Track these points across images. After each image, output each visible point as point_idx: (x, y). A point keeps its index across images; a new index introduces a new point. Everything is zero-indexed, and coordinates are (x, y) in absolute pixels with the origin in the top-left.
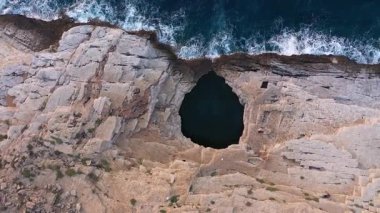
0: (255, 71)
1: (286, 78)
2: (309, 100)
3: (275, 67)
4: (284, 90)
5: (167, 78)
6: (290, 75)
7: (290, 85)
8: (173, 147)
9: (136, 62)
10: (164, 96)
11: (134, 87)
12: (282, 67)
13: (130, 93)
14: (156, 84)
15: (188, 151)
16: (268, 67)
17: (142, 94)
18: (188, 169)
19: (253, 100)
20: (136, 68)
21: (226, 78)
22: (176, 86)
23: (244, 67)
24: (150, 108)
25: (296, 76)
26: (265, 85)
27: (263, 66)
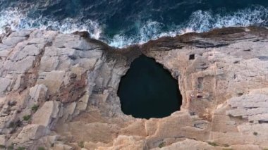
0: (181, 48)
1: (209, 49)
2: (236, 62)
3: (197, 42)
4: (211, 58)
5: (102, 65)
6: (213, 46)
7: (215, 53)
8: (115, 125)
9: (72, 52)
10: (100, 80)
11: (70, 73)
12: (205, 41)
13: (67, 78)
14: (92, 69)
15: (130, 126)
16: (191, 43)
17: (78, 79)
18: (133, 142)
19: (184, 71)
21: (156, 57)
22: (111, 71)
23: (169, 46)
24: (88, 90)
25: (218, 46)
26: (192, 57)
27: (187, 43)
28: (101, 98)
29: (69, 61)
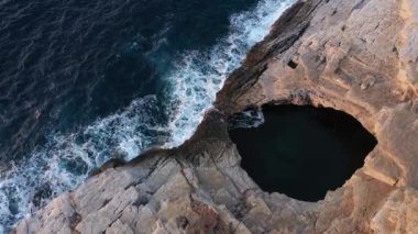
0: (265, 68)
1: (297, 43)
2: (343, 29)
3: (276, 47)
5: (196, 173)
6: (297, 38)
7: (310, 40)
12: (281, 39)
14: (193, 190)
16: (270, 54)
20: (141, 202)
21: (253, 102)
22: (218, 169)
23: (251, 78)
25: (302, 32)
26: (292, 65)
27: (265, 58)
28: (260, 214)
29: (146, 210)
